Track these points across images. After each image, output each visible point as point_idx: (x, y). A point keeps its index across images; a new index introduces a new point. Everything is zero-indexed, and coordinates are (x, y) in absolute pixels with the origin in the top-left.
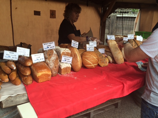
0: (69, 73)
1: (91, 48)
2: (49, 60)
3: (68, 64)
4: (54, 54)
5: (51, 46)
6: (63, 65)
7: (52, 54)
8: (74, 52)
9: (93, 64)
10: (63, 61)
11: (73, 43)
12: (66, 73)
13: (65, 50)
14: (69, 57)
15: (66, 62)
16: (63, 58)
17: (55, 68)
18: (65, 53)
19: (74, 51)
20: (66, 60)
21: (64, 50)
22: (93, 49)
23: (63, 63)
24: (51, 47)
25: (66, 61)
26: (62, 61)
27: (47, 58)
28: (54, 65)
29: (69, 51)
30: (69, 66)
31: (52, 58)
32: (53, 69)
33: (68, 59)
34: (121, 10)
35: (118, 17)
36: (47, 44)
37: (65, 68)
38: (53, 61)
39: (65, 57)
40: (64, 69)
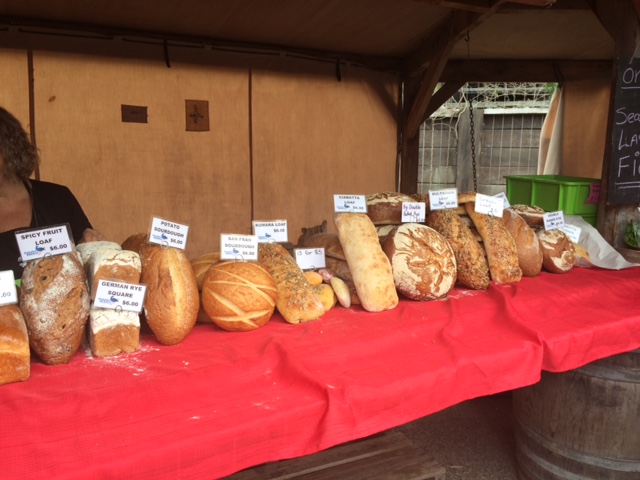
0: (130, 350)
1: (241, 250)
2: (38, 300)
3: (125, 313)
4: (62, 276)
5: (52, 244)
6: (103, 319)
7: (54, 277)
8: (159, 267)
9: (246, 312)
10: (101, 300)
11: (156, 229)
12: (119, 350)
13: (114, 259)
14: (130, 285)
15: (116, 304)
16: (102, 291)
17: (58, 332)
18: (115, 270)
19: (161, 263)
20: (116, 297)
21: (109, 260)
22: (252, 253)
23: (103, 309)
24: (55, 248)
25: (114, 300)
26: (97, 303)
27: (31, 291)
28: (56, 320)
29: (131, 263)
30: (127, 322)
31: (49, 291)
32: (52, 334)
33: (127, 295)
34: (500, 89)
35: (488, 118)
36: (33, 236)
37: (110, 328)
38: (53, 301)
39: (112, 285)
40: (106, 333)
